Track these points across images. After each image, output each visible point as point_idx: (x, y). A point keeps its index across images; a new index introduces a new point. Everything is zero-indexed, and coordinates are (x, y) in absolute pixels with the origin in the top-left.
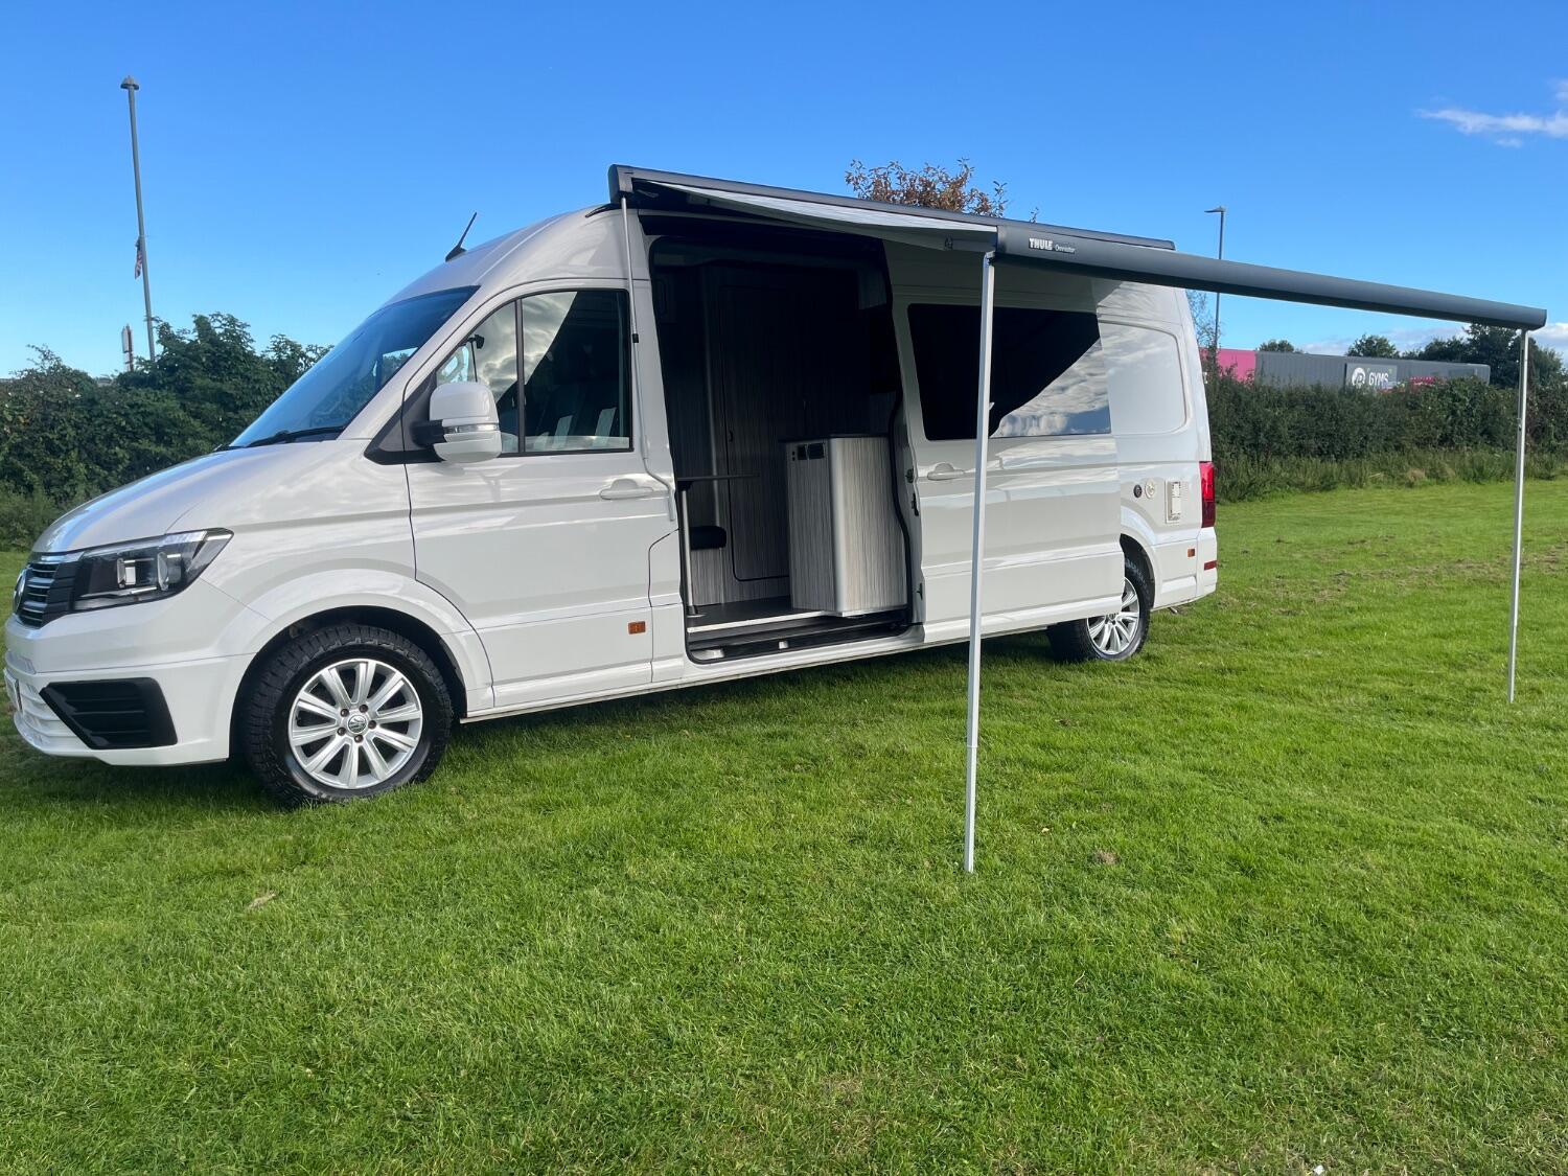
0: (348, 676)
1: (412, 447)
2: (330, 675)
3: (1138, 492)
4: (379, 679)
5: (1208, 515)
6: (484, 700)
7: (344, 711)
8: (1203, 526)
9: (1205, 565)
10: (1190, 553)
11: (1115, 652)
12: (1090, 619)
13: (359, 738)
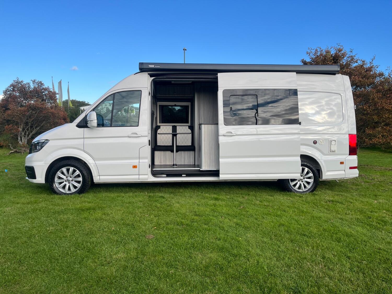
0: (68, 170)
1: (85, 125)
3: (315, 142)
4: (74, 171)
5: (352, 151)
6: (97, 179)
7: (67, 177)
8: (350, 155)
9: (350, 167)
10: (342, 163)
11: (302, 191)
12: (291, 179)
13: (69, 183)
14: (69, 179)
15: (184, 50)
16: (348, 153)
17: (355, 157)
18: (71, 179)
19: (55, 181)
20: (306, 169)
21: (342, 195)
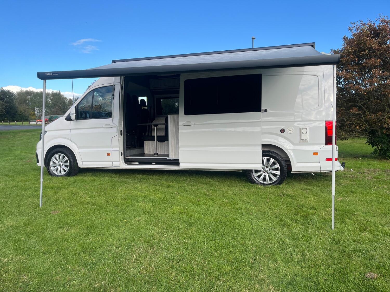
2: (56, 156)
3: (282, 131)
4: (63, 157)
8: (326, 145)
9: (326, 159)
10: (316, 154)
12: (254, 170)
13: (61, 167)
14: (60, 163)
16: (324, 142)
19: (51, 165)
20: (272, 160)
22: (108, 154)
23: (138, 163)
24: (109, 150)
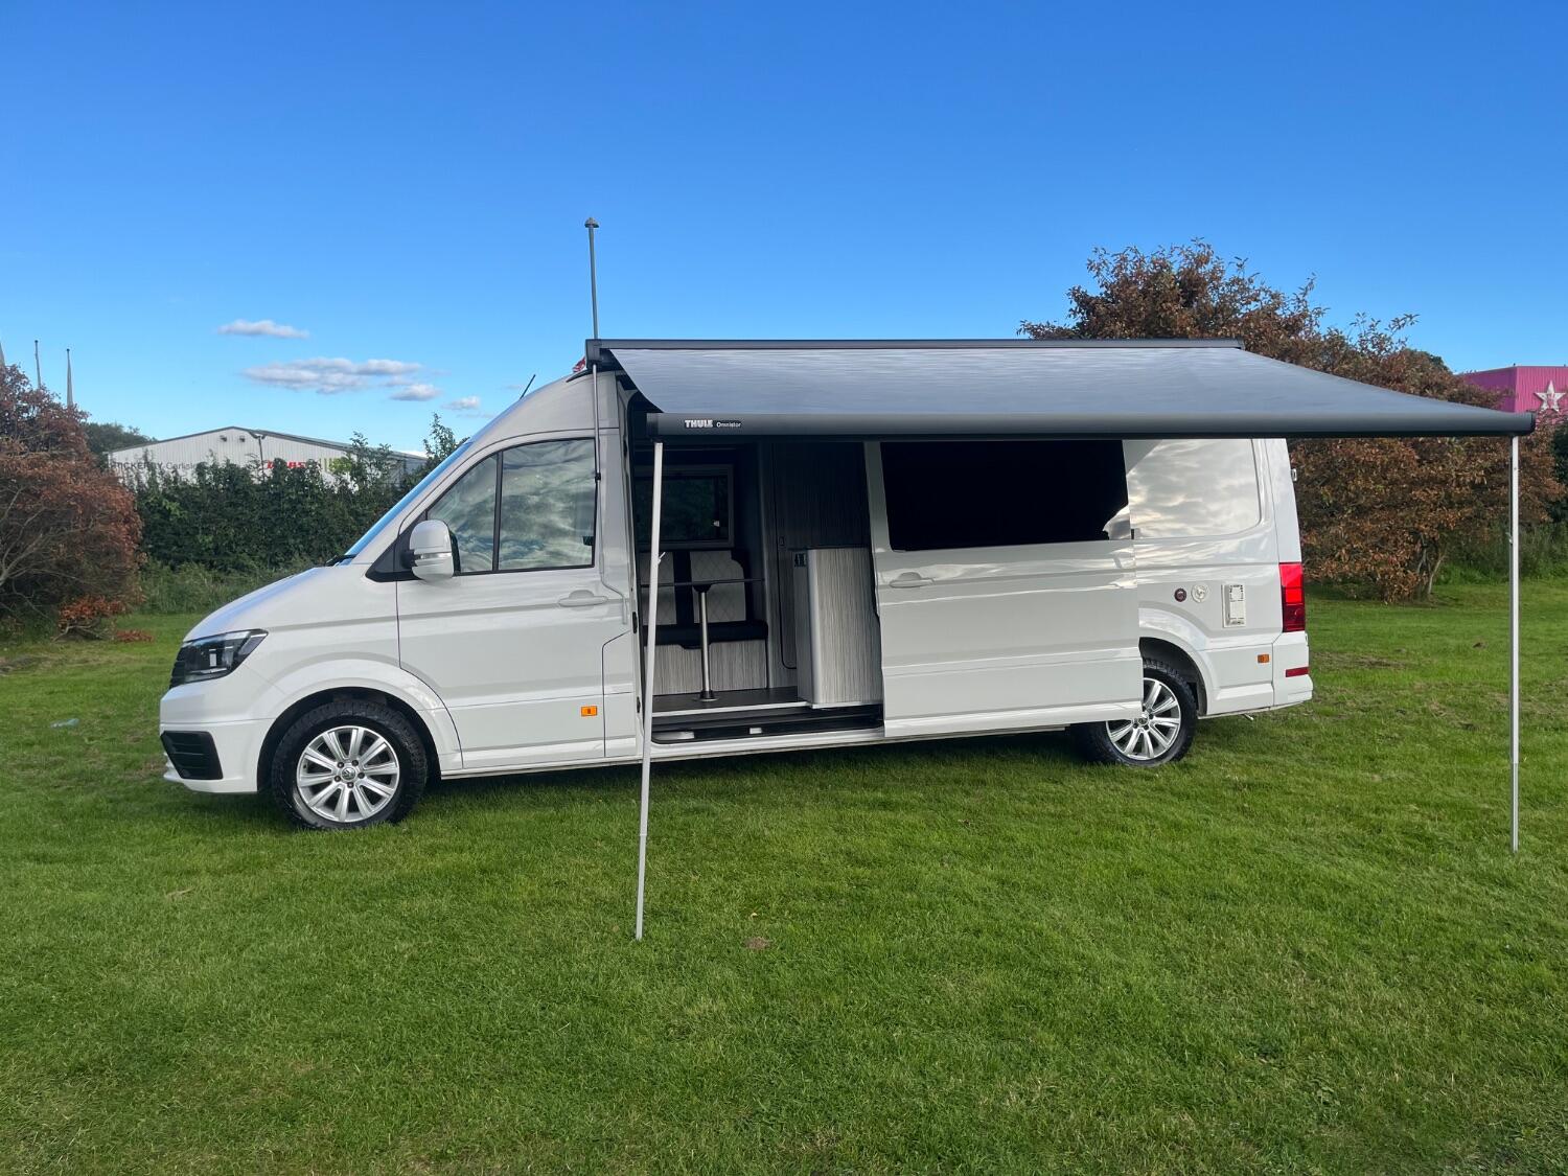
0: (344, 738)
1: (400, 569)
2: (330, 737)
3: (1180, 596)
4: (368, 741)
5: (1293, 619)
6: (453, 762)
7: (341, 765)
8: (1284, 631)
9: (1287, 671)
10: (1262, 659)
11: (1146, 758)
12: (1110, 722)
13: (351, 785)
14: (350, 768)
15: (587, 225)
16: (1280, 624)
17: (1300, 637)
18: (357, 770)
19: (299, 780)
20: (1157, 686)
21: (1270, 763)
22: (589, 711)
23: (690, 736)
24: (590, 693)
